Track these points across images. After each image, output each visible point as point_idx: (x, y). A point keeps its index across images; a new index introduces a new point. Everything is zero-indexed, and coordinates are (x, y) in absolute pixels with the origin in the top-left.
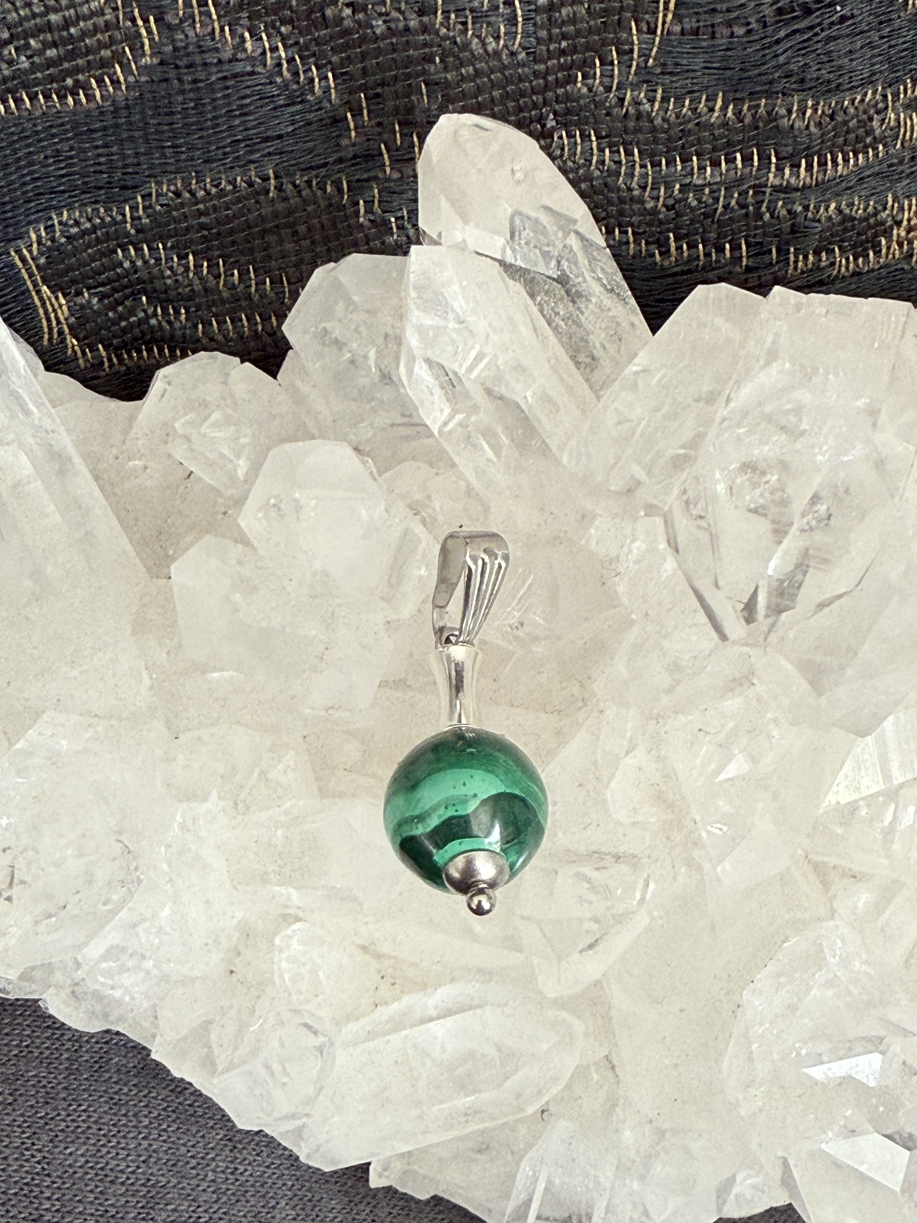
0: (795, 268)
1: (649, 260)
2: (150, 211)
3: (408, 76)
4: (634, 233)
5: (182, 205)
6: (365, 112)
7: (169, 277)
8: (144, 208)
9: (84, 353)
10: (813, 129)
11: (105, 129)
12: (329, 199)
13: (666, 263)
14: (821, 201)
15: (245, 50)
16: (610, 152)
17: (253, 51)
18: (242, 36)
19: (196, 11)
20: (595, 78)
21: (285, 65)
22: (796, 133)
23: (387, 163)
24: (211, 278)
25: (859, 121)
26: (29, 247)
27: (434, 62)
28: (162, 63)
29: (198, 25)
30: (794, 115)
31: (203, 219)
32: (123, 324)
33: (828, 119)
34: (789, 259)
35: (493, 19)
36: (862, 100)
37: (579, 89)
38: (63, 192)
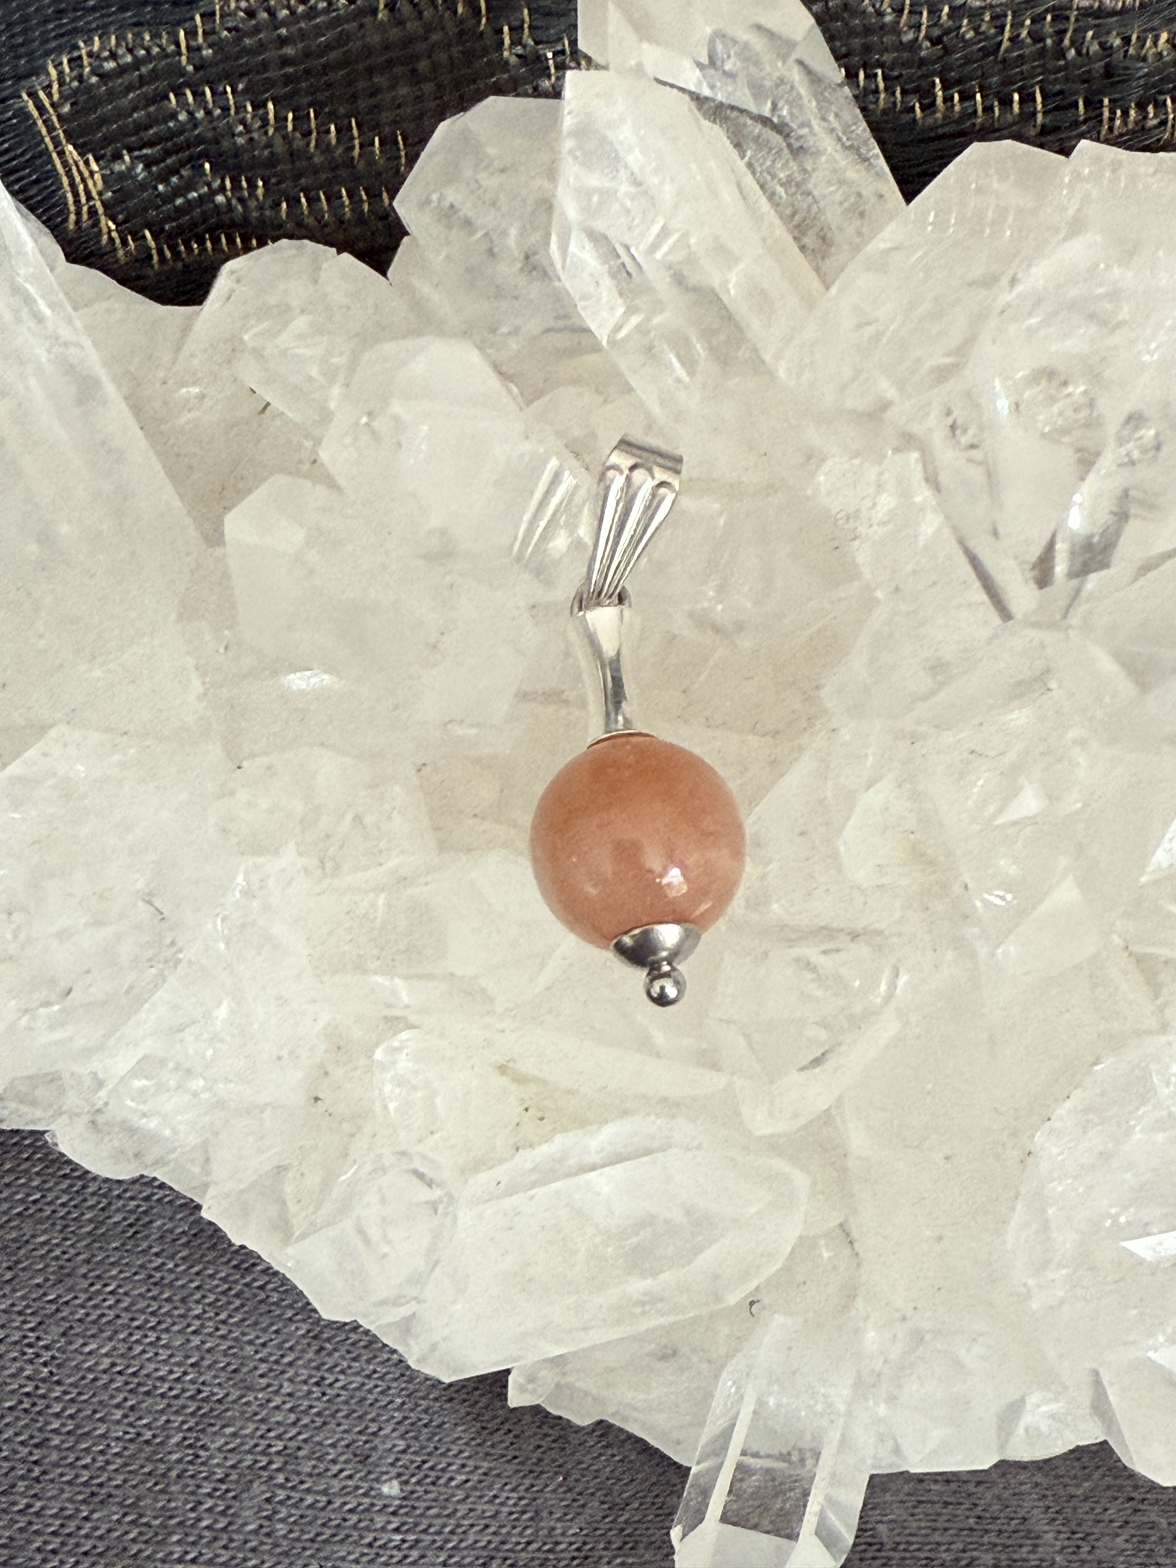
0: (1111, 129)
1: (906, 118)
2: (214, 38)
4: (885, 78)
5: (257, 30)
7: (240, 134)
8: (204, 32)
9: (124, 243)
12: (462, 22)
13: (930, 121)
14: (1147, 30)
24: (298, 135)
26: (48, 88)
31: (287, 51)
32: (179, 201)
34: (1101, 114)
38: (93, 9)
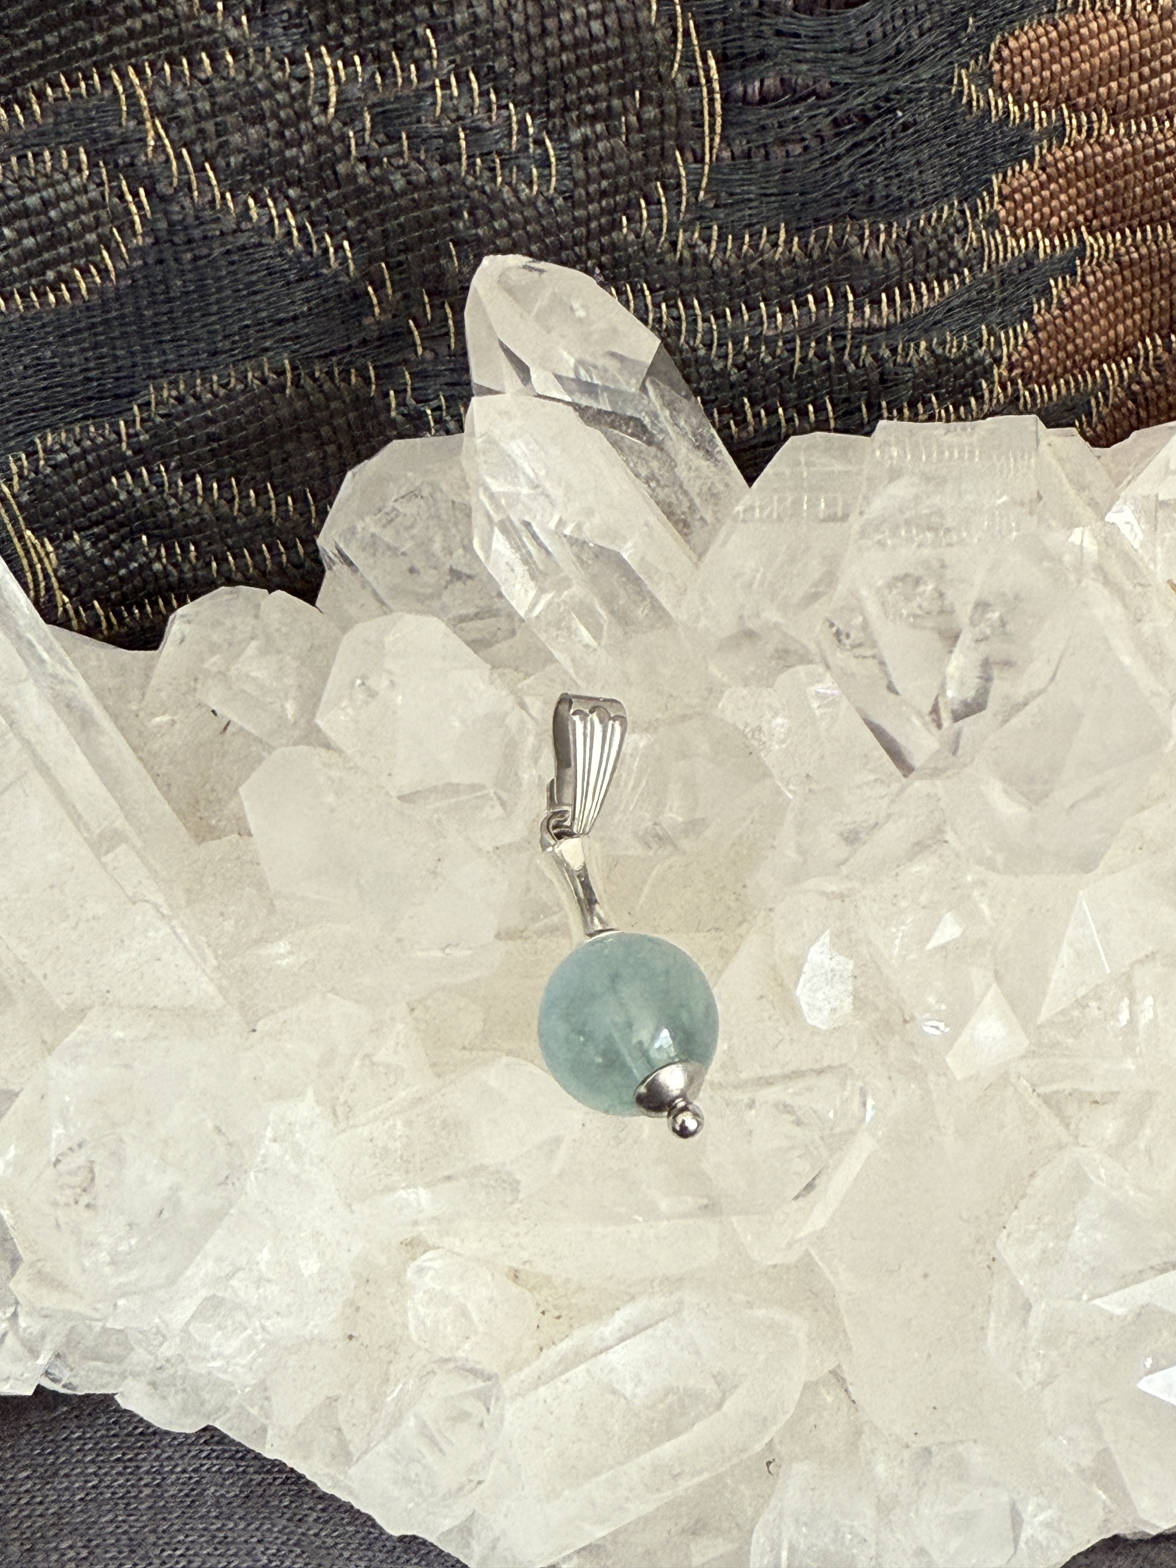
2: (149, 424)
3: (435, 236)
4: (703, 403)
5: (186, 413)
6: (388, 283)
7: (174, 506)
8: (143, 421)
9: (77, 610)
10: (889, 255)
11: (93, 326)
12: (355, 391)
13: (744, 434)
14: (909, 341)
15: (250, 219)
16: (668, 306)
17: (260, 220)
18: (246, 203)
19: (193, 177)
20: (641, 221)
21: (295, 233)
22: (872, 262)
23: (418, 342)
24: (223, 502)
25: (939, 242)
26: (9, 482)
27: (461, 217)
28: (157, 242)
29: (196, 193)
30: (867, 242)
31: (212, 429)
32: (123, 572)
33: (905, 244)
34: (881, 416)
35: (523, 161)
36: (939, 217)
37: (625, 236)
38: (46, 408)
